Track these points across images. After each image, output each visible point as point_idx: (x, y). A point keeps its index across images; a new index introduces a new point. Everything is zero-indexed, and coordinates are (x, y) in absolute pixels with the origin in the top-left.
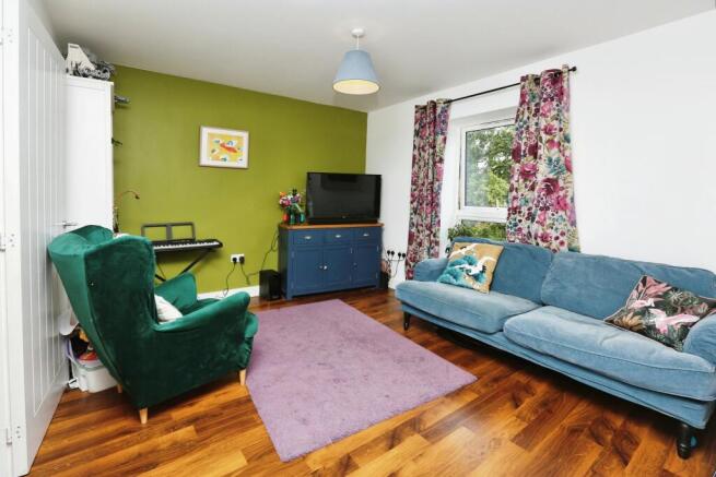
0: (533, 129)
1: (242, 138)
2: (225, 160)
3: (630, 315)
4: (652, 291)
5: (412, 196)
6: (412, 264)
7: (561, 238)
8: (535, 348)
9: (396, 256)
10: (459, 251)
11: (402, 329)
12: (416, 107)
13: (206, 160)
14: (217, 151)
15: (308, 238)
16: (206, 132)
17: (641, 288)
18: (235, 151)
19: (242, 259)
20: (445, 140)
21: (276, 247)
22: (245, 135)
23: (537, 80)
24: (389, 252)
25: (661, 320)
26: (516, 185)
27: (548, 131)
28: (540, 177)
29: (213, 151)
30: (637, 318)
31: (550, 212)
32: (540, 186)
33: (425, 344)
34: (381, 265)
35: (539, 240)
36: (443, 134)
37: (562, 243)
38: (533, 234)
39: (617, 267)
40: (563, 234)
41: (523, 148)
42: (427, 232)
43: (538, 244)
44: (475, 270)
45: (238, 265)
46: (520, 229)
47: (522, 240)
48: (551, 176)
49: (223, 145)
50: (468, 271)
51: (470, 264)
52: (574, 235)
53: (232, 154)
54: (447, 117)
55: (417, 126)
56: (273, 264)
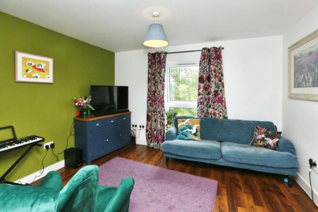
0: (208, 70)
1: (48, 62)
2: (37, 77)
3: (259, 141)
4: (262, 131)
5: (148, 97)
6: (150, 131)
7: (220, 114)
8: (239, 162)
9: (138, 127)
10: (182, 123)
11: (165, 165)
12: (149, 53)
13: (21, 77)
14: (31, 71)
15: (98, 125)
16: (20, 56)
17: (257, 130)
18: (44, 71)
19: (52, 146)
20: (165, 71)
21: (73, 133)
22: (51, 61)
23: (209, 50)
24: (133, 126)
25: (270, 142)
26: (202, 93)
27: (215, 71)
28: (213, 90)
29: (27, 71)
30: (262, 142)
31: (216, 104)
32: (213, 93)
33: (182, 171)
34: (131, 133)
35: (212, 115)
36: (164, 68)
37: (220, 116)
38: (210, 113)
39: (245, 123)
40: (220, 112)
41: (205, 77)
42: (159, 115)
43: (212, 117)
44: (194, 131)
45: (50, 149)
46: (204, 111)
47: (205, 116)
48: (216, 89)
49: (34, 67)
50: (191, 132)
51: (190, 129)
52: (226, 112)
53: (41, 73)
54: (165, 60)
55: (150, 63)
56: (72, 144)
